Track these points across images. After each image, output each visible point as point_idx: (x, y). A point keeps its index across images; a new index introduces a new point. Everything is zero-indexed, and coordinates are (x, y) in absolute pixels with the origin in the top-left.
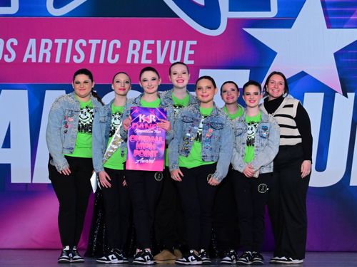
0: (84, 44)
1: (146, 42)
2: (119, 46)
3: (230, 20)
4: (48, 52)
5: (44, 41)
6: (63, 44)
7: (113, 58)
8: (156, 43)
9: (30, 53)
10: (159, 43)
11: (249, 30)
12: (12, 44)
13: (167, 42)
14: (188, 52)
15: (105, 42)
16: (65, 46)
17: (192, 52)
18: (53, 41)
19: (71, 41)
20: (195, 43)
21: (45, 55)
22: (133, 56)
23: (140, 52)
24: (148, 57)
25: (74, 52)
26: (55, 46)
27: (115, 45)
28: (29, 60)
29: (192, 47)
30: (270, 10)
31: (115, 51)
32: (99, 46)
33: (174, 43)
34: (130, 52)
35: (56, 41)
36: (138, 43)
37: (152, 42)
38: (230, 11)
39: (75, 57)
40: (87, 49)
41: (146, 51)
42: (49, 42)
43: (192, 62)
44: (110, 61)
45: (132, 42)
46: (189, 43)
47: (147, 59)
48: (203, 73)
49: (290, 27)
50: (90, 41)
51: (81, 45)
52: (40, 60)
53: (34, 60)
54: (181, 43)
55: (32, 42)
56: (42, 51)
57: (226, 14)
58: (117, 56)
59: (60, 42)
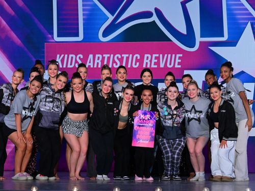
0: (120, 57)
1: (154, 56)
2: (139, 58)
3: (201, 43)
4: (99, 61)
5: (97, 56)
6: (108, 57)
7: (136, 64)
8: (159, 56)
9: (90, 62)
10: (161, 56)
11: (212, 48)
12: (80, 57)
13: (166, 55)
14: (178, 61)
15: (131, 55)
16: (109, 58)
17: (180, 61)
18: (102, 56)
19: (112, 56)
20: (181, 55)
21: (98, 63)
22: (147, 63)
23: (151, 61)
24: (155, 64)
25: (114, 62)
26: (103, 58)
27: (137, 57)
28: (89, 66)
29: (180, 58)
30: (223, 37)
31: (137, 60)
32: (128, 58)
33: (169, 55)
34: (145, 61)
35: (104, 55)
36: (149, 56)
37: (157, 55)
38: (201, 37)
39: (114, 64)
40: (121, 60)
41: (154, 61)
42: (100, 56)
43: (180, 66)
44: (134, 66)
45: (146, 56)
46: (178, 56)
47: (154, 65)
48: (186, 72)
49: (235, 45)
50: (123, 55)
51: (118, 57)
52: (95, 66)
53: (92, 66)
54: (174, 55)
55: (91, 56)
56: (96, 61)
57: (199, 39)
58: (138, 64)
59: (106, 56)
